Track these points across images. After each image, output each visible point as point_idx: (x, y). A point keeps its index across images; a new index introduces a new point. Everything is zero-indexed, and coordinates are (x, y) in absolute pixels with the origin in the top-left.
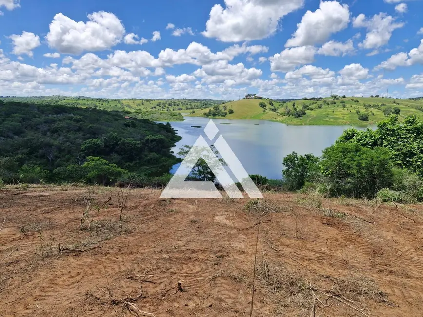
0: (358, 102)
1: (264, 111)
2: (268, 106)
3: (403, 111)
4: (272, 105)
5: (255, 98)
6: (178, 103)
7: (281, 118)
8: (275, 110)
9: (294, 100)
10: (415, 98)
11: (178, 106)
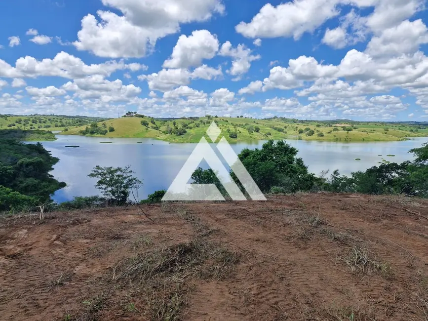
0: (227, 121)
1: (147, 129)
2: (150, 125)
3: (262, 129)
4: (154, 123)
5: (136, 116)
6: (44, 119)
7: (164, 136)
8: (157, 128)
9: (173, 119)
10: (269, 119)
11: (44, 122)
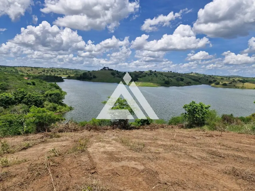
0: (162, 74)
1: (114, 77)
2: (116, 75)
3: (185, 80)
5: (108, 70)
6: (57, 70)
11: (57, 72)
